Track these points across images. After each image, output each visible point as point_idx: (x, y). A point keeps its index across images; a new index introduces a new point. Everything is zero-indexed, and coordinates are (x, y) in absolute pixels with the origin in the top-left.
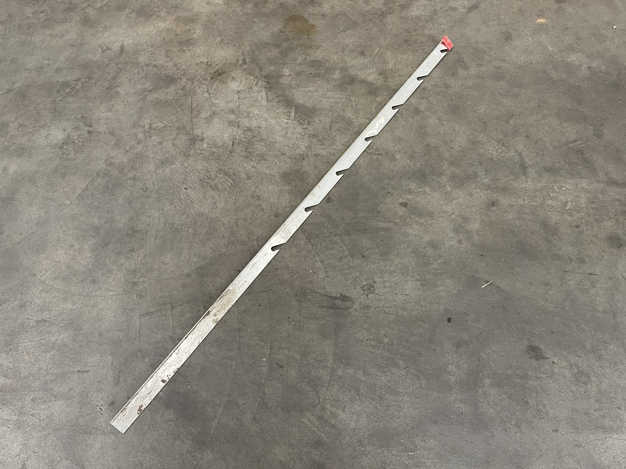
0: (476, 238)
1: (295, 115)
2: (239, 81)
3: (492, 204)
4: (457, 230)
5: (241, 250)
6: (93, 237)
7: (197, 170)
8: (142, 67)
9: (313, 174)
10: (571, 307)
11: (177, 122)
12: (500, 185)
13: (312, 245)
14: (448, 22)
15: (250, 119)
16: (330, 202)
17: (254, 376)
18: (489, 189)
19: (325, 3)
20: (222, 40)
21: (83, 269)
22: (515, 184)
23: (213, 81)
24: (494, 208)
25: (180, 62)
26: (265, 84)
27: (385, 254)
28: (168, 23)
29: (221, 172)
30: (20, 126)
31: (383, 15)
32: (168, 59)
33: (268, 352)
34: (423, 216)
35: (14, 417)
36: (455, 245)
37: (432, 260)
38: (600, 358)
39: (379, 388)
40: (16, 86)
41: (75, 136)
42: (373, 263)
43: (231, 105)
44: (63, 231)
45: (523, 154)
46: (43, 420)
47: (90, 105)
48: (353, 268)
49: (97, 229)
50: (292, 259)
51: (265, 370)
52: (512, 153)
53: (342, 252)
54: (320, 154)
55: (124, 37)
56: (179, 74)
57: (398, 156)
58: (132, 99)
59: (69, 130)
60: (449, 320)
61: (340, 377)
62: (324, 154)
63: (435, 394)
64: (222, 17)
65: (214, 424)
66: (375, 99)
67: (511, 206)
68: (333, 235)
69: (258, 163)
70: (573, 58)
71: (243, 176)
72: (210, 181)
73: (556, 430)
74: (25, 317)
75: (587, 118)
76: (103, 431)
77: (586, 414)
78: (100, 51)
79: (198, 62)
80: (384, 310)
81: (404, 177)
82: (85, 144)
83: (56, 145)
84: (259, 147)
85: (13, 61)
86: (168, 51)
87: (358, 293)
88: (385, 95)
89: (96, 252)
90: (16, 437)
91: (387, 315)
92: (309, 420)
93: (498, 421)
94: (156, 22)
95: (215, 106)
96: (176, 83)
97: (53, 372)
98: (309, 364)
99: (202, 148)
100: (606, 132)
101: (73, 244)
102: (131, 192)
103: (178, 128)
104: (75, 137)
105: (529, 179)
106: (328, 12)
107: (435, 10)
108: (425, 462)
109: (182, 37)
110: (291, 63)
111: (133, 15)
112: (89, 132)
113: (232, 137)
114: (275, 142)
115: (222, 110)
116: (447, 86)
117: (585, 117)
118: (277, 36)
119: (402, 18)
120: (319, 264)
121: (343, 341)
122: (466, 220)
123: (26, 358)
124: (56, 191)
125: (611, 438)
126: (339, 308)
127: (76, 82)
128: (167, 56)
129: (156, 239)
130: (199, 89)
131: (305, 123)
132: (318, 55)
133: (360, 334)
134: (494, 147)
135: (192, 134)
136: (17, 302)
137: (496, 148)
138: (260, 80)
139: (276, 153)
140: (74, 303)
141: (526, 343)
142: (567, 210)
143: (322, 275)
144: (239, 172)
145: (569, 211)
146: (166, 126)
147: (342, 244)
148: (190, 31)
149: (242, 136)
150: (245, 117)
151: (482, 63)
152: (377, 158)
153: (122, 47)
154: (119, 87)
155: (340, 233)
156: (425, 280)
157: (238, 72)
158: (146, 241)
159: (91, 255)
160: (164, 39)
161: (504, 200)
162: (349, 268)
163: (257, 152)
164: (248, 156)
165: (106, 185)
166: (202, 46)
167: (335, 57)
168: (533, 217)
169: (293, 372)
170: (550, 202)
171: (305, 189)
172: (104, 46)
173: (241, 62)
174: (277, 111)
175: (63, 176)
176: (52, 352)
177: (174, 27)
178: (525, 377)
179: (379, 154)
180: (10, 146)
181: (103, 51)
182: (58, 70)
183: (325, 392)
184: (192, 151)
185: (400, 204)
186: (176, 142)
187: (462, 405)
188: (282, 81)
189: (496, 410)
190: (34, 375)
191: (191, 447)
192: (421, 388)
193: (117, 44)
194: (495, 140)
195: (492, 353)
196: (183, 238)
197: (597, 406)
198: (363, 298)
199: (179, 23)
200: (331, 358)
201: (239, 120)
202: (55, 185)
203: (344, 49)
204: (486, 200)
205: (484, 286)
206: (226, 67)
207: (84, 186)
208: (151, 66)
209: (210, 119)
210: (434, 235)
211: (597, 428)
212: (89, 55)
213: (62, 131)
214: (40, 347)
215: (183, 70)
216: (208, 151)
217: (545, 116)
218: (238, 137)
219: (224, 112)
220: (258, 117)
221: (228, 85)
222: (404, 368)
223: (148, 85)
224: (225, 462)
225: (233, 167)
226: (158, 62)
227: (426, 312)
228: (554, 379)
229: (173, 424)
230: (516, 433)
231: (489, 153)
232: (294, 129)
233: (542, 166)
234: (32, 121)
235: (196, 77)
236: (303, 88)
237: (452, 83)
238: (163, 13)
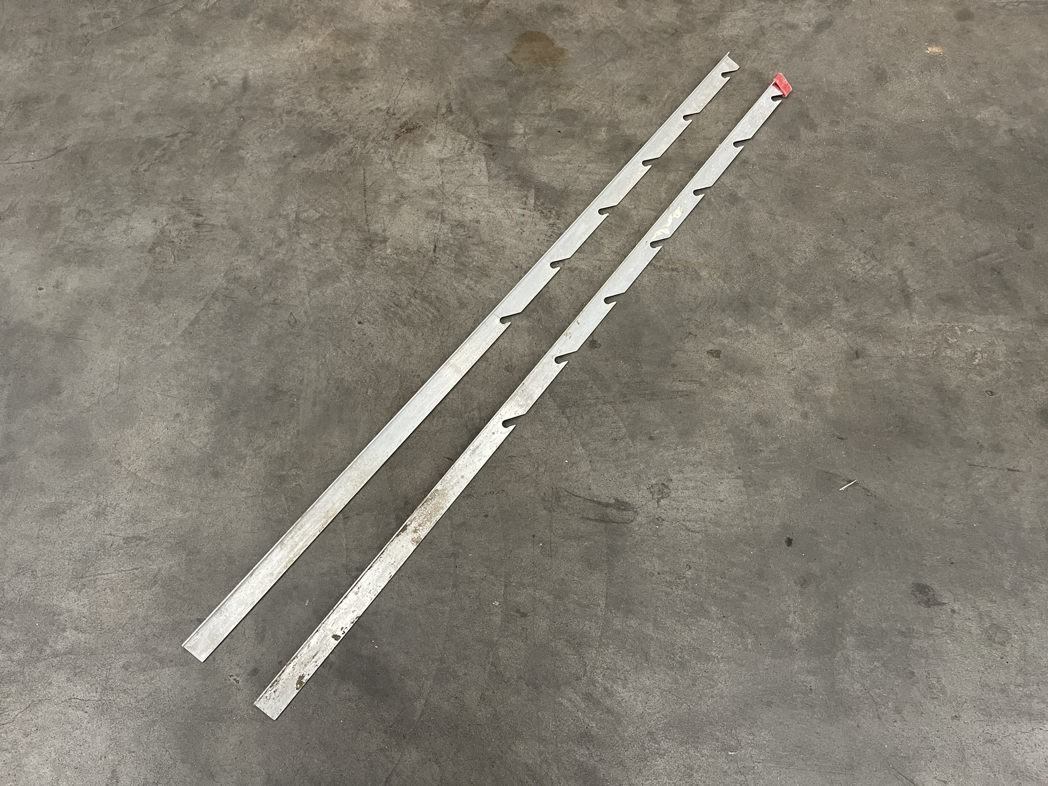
0: (830, 410)
1: (535, 201)
2: (440, 143)
3: (855, 355)
4: (800, 395)
5: (453, 425)
6: (211, 400)
7: (377, 291)
8: (280, 115)
9: (566, 300)
10: (981, 523)
11: (341, 210)
12: (869, 324)
13: (568, 418)
14: (783, 48)
15: (461, 207)
16: (596, 347)
17: (481, 630)
18: (851, 329)
19: (580, 12)
20: (411, 72)
21: (198, 454)
22: (892, 323)
23: (398, 141)
24: (859, 361)
25: (343, 108)
26: (484, 148)
27: (685, 434)
28: (320, 40)
29: (417, 296)
30: (81, 211)
31: (676, 34)
32: (323, 103)
33: (502, 592)
34: (746, 373)
35: (94, 694)
36: (798, 421)
37: (761, 445)
38: (1026, 604)
39: (680, 650)
40: (69, 143)
41: (173, 230)
42: (667, 448)
43: (429, 183)
44: (162, 391)
45: (905, 272)
46: (142, 699)
47: (197, 178)
48: (635, 456)
49: (216, 389)
50: (536, 441)
51: (497, 620)
52: (887, 271)
53: (616, 430)
54: (576, 268)
55: (247, 62)
56: (342, 128)
57: (704, 273)
58: (265, 171)
59: (164, 220)
60: (789, 542)
61: (618, 632)
62: (583, 267)
63: (768, 661)
64: (411, 32)
65: (419, 705)
66: (666, 177)
67: (887, 358)
68: (601, 401)
69: (476, 282)
70: (985, 114)
71: (453, 302)
72: (400, 311)
73: (956, 716)
74: (106, 532)
75: (1006, 215)
76: (242, 717)
77: (1003, 691)
78: (208, 86)
79: (374, 108)
80: (685, 526)
81: (715, 307)
82: (191, 245)
83: (143, 246)
84: (478, 255)
85: (63, 100)
86: (322, 89)
87: (643, 497)
88: (682, 170)
89: (217, 427)
90: (99, 728)
91: (690, 533)
92: (570, 700)
93: (866, 702)
94: (300, 38)
95: (404, 184)
96: (337, 144)
97: (157, 622)
98: (567, 610)
99: (384, 255)
100: (1037, 238)
101: (178, 412)
102: (270, 327)
103: (344, 221)
104: (174, 234)
105: (914, 313)
106: (586, 27)
107: (762, 28)
108: (754, 767)
109: (345, 65)
110: (527, 114)
111: (261, 25)
112: (197, 225)
113: (433, 237)
114: (503, 247)
115: (415, 191)
116: (782, 157)
117: (1004, 214)
118: (503, 66)
119: (707, 39)
120: (580, 450)
121: (621, 575)
122: (814, 379)
123: (111, 599)
124: (146, 324)
125: (1041, 729)
126: (613, 522)
127: (170, 139)
128: (320, 97)
129: (314, 405)
130: (375, 155)
131: (552, 216)
132: (570, 100)
133: (648, 563)
134: (859, 260)
135: (367, 230)
136: (91, 508)
137: (862, 262)
138: (476, 141)
139: (506, 266)
140: (185, 510)
141: (911, 580)
142: (975, 366)
143: (584, 467)
144: (446, 296)
145: (978, 368)
146: (323, 216)
147: (616, 418)
148: (357, 54)
149: (450, 235)
150: (453, 204)
151: (838, 120)
152: (670, 276)
153: (245, 81)
154: (243, 149)
155: (612, 399)
156: (750, 477)
157: (439, 127)
158: (298, 408)
159: (209, 431)
160: (315, 68)
161: (874, 349)
162: (629, 456)
163: (474, 263)
164: (461, 269)
165: (228, 314)
166: (379, 81)
167: (598, 105)
168: (922, 377)
169: (544, 624)
170: (949, 352)
171: (554, 325)
172: (214, 78)
173: (444, 110)
174: (506, 195)
175: (158, 298)
176: (153, 590)
177: (332, 48)
178: (907, 633)
179: (673, 270)
180: (65, 246)
181: (214, 87)
182: (139, 118)
183: (594, 655)
184: (368, 260)
185: (708, 352)
186: (341, 244)
187: (810, 678)
188: (512, 143)
189: (863, 685)
190: (124, 626)
191: (384, 742)
192: (746, 650)
193: (235, 74)
194: (860, 249)
195: (857, 596)
196: (359, 404)
197: (1020, 680)
198: (652, 505)
199: (338, 42)
200: (602, 602)
201: (445, 208)
202: (144, 313)
203: (613, 91)
204: (845, 348)
205: (845, 487)
206: (419, 118)
207: (192, 316)
208: (294, 115)
209: (394, 207)
210: (763, 404)
211: (1020, 714)
212: (190, 93)
213: (150, 222)
214: (133, 581)
215: (348, 121)
216: (395, 259)
217: (941, 211)
218: (442, 237)
219: (418, 195)
220: (475, 205)
221: (423, 148)
222: (719, 619)
223: (290, 146)
224: (439, 766)
225: (437, 287)
226: (306, 108)
227: (751, 529)
228: (954, 636)
229: (353, 705)
230: (895, 721)
231: (851, 270)
232: (533, 224)
233: (935, 293)
234: (100, 204)
235: (370, 133)
236: (548, 156)
237: (789, 152)
238: (311, 24)
